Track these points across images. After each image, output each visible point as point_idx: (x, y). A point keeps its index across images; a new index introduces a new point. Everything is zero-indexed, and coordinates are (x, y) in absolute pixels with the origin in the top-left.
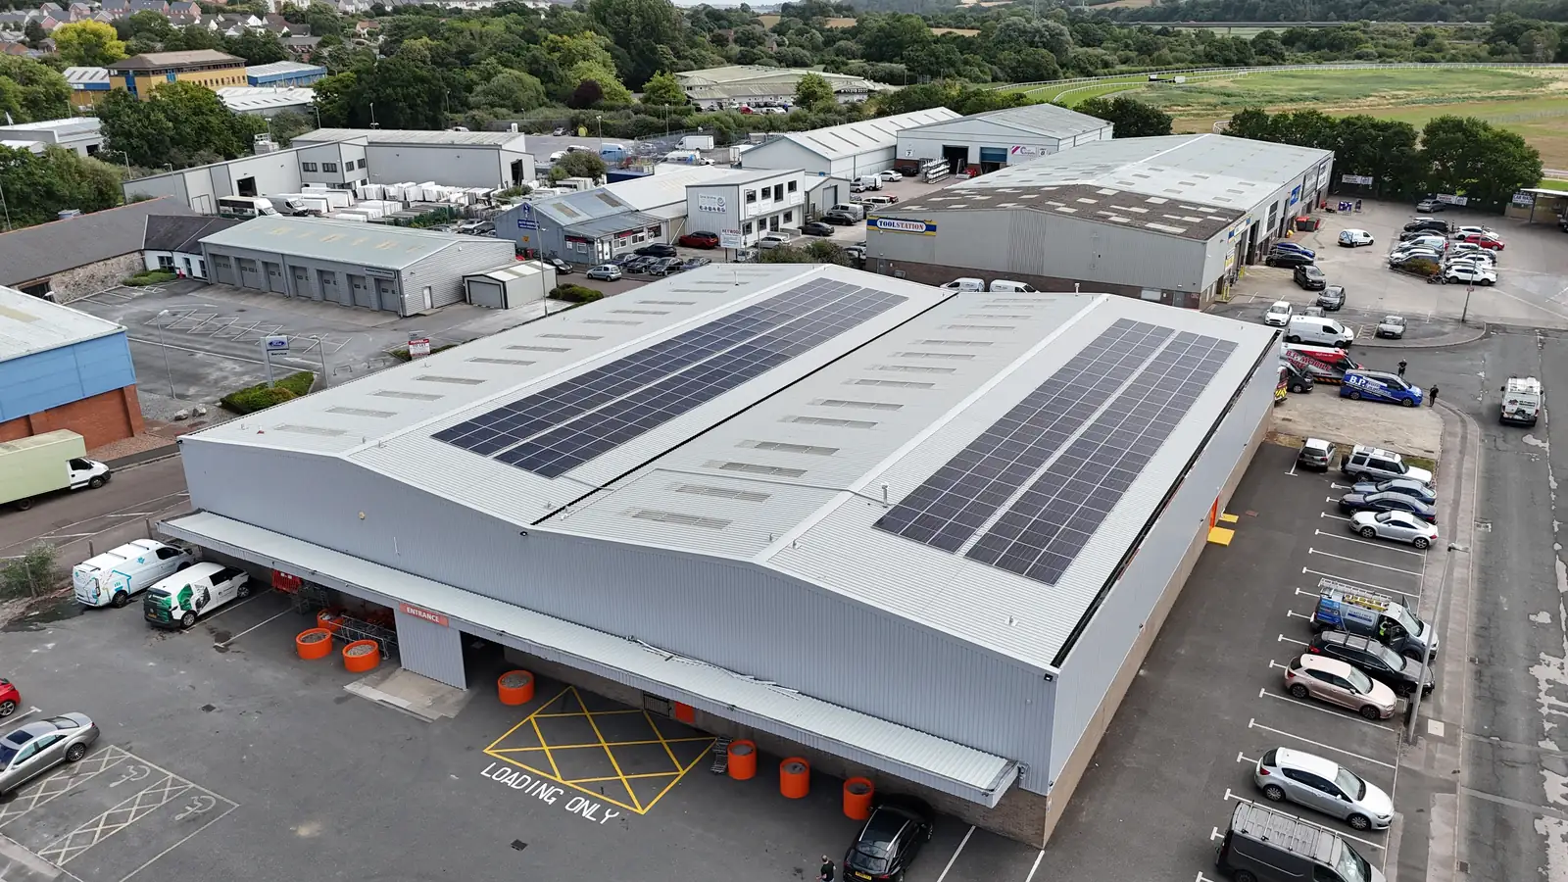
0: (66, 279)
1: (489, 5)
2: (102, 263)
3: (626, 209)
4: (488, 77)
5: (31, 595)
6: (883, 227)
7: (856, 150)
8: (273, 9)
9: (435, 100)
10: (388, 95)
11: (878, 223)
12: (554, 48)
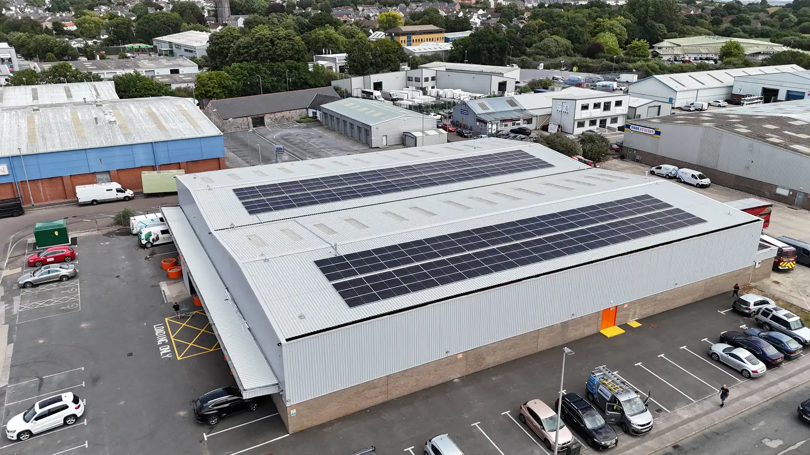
0: (272, 116)
1: (584, 3)
2: (288, 112)
3: (519, 108)
4: (542, 39)
5: (122, 225)
6: (633, 129)
7: (700, 86)
8: (493, 6)
9: (503, 50)
10: (480, 47)
11: (631, 127)
12: (598, 25)
